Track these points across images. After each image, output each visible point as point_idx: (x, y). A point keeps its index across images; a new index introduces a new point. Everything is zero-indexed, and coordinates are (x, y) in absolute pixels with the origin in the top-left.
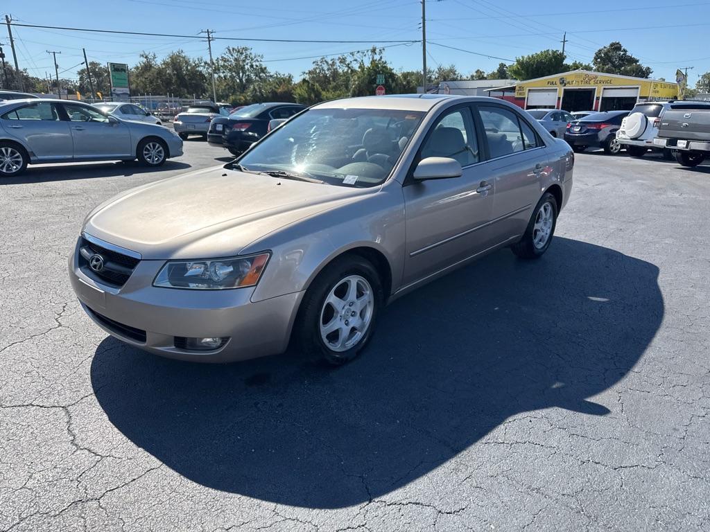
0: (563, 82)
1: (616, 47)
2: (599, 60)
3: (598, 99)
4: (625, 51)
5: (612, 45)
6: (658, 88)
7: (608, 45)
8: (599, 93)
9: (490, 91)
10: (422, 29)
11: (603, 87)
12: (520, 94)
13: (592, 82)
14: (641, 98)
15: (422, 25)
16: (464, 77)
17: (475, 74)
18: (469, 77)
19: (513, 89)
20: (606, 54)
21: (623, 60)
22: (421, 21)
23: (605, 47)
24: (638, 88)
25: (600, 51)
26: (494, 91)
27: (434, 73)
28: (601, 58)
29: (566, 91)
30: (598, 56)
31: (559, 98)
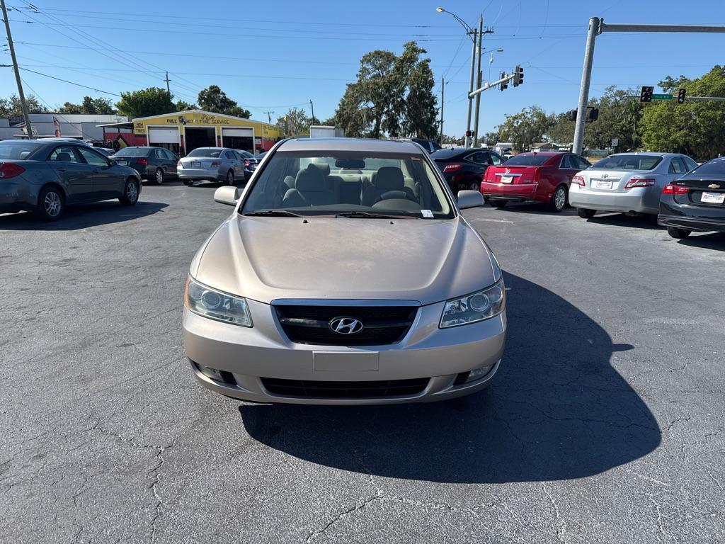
0: (182, 120)
1: (215, 90)
2: (203, 101)
3: (219, 137)
4: (223, 94)
5: (211, 88)
6: (267, 130)
7: (208, 88)
8: (219, 133)
9: (104, 127)
10: (9, 52)
11: (221, 127)
12: (140, 131)
13: (210, 121)
14: (256, 138)
15: (8, 47)
16: (51, 110)
17: (64, 107)
18: (58, 110)
19: (131, 126)
20: (208, 96)
21: (224, 102)
22: (7, 42)
23: (206, 89)
24: (252, 129)
25: (203, 93)
26: (108, 127)
27: (7, 103)
28: (204, 98)
29: (187, 129)
30: (201, 98)
31: (182, 136)
